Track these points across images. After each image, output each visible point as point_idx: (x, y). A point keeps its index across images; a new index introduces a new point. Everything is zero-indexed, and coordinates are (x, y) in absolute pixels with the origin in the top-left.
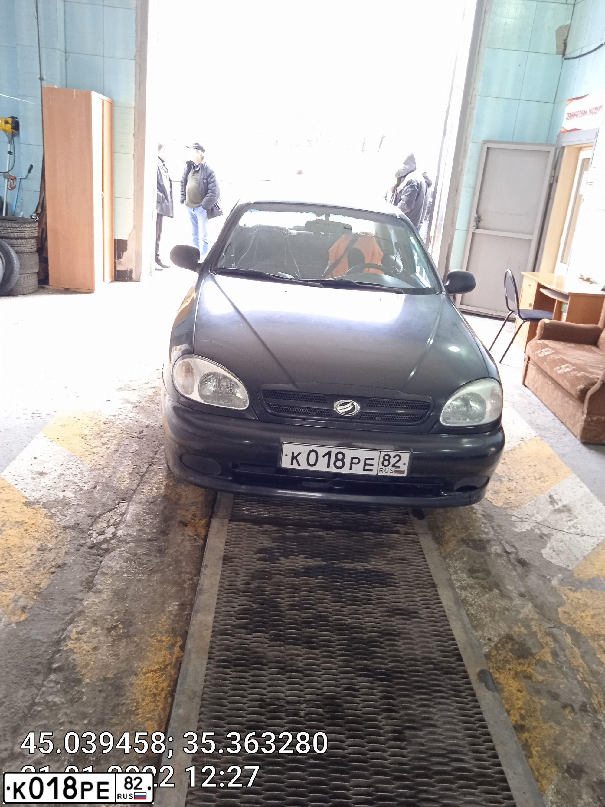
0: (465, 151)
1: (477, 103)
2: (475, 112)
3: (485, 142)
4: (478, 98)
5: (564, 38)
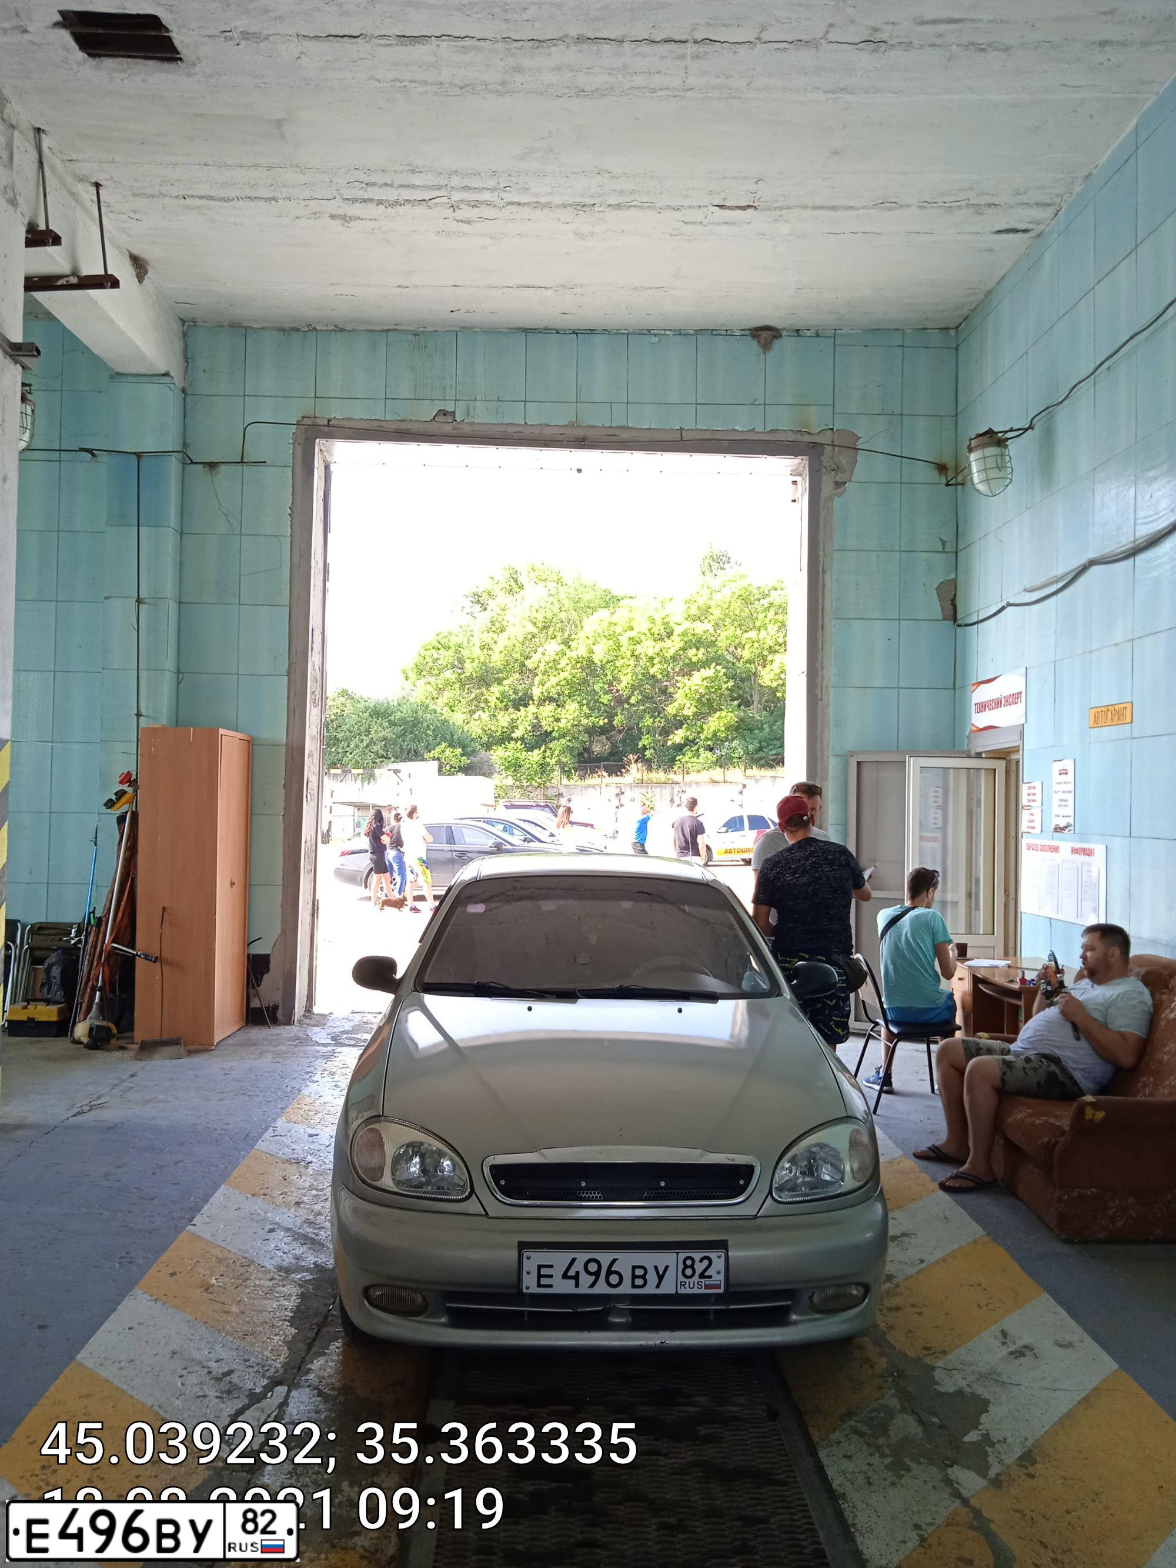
0: (825, 769)
1: (832, 696)
2: (831, 710)
3: (852, 753)
4: (831, 690)
5: (951, 597)
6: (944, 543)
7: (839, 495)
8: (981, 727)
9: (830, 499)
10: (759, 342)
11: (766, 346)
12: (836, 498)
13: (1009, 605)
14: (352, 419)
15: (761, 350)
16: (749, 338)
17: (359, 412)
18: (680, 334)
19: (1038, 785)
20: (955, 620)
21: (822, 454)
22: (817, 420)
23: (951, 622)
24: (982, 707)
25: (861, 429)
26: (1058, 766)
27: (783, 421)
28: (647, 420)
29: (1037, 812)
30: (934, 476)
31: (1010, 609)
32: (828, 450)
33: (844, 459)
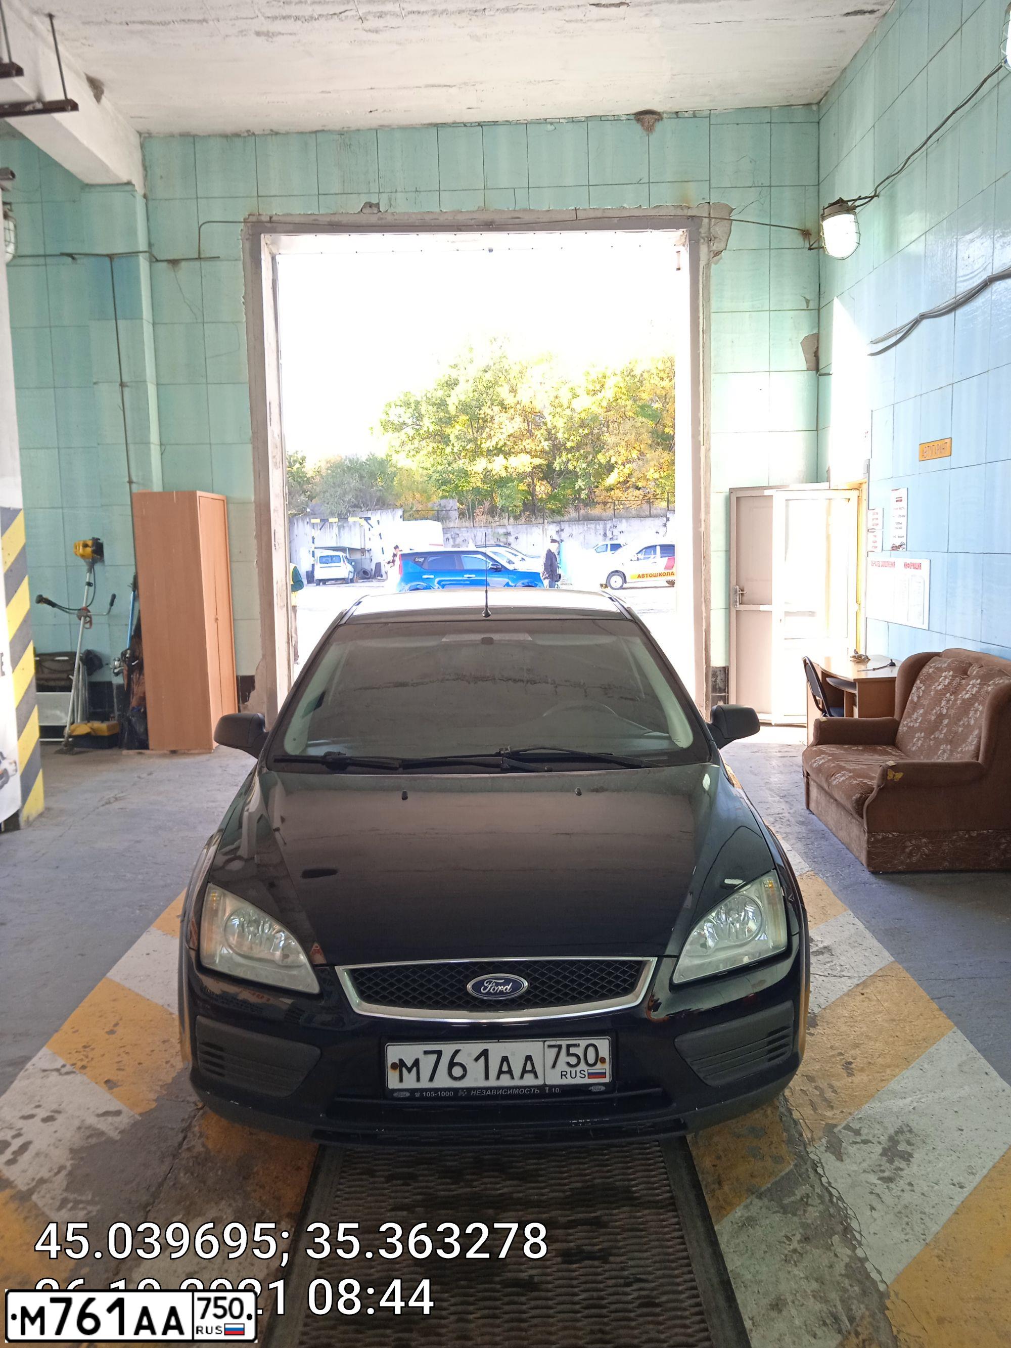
0: (707, 505)
2: (712, 454)
3: (732, 491)
4: (712, 436)
5: (814, 348)
6: (808, 301)
7: (716, 263)
9: (708, 265)
10: (643, 125)
11: (649, 129)
12: (713, 266)
14: (291, 215)
15: (645, 133)
16: (634, 122)
17: (298, 209)
18: (573, 121)
19: (880, 512)
20: (817, 369)
21: (700, 226)
22: (696, 194)
23: (814, 372)
25: (734, 200)
26: (895, 496)
27: (666, 198)
28: (545, 202)
29: (879, 536)
30: (799, 241)
32: (706, 221)
33: (719, 230)
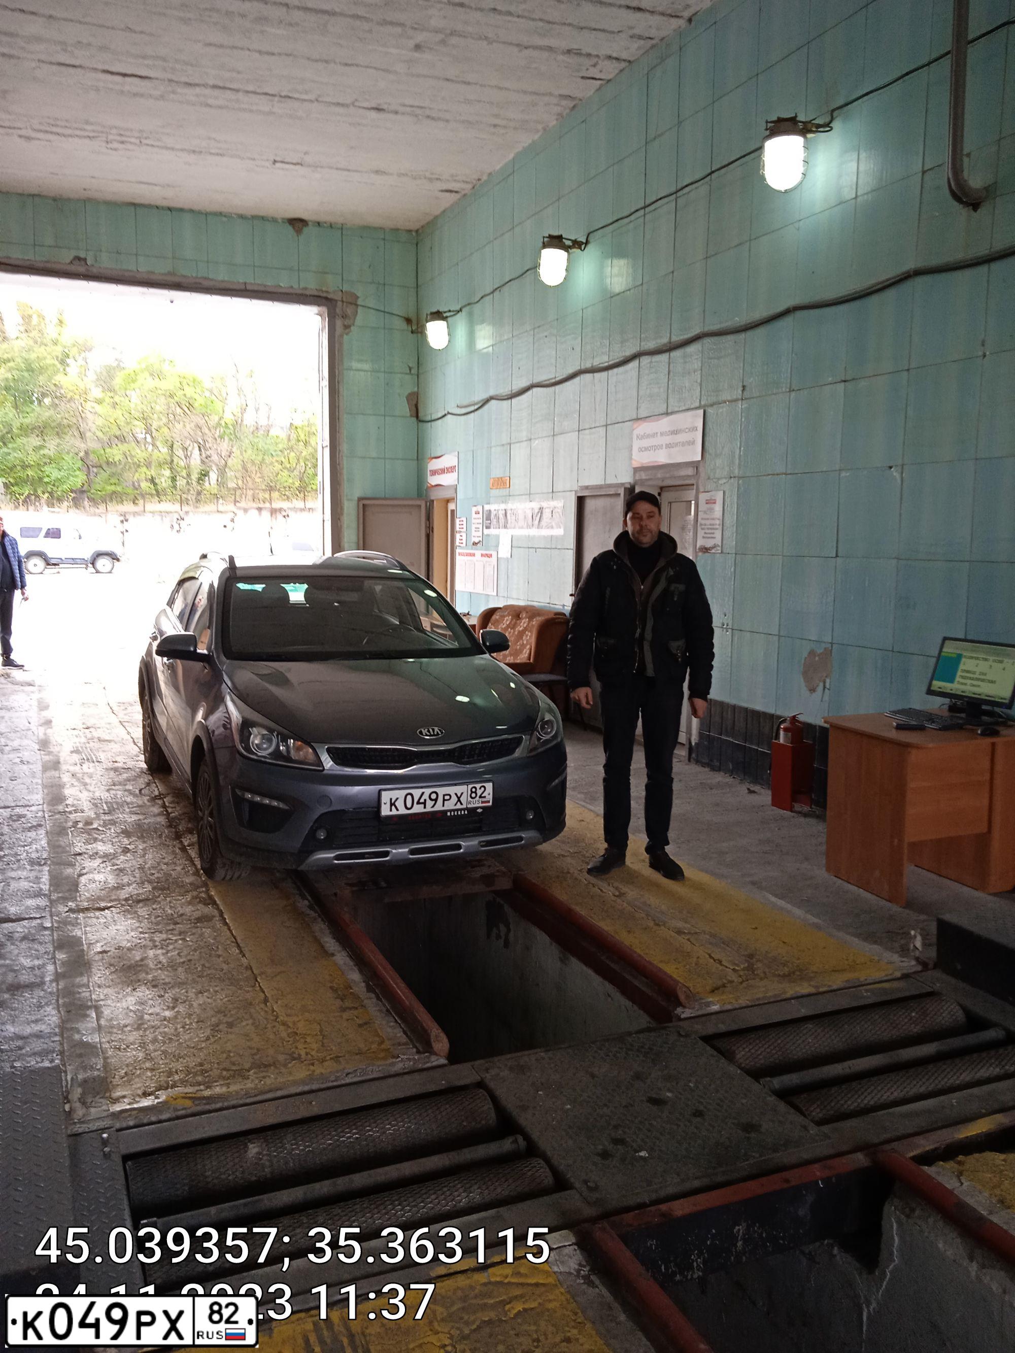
0: (342, 509)
1: (345, 463)
2: (345, 471)
3: (360, 499)
4: (345, 458)
5: (415, 402)
6: (410, 369)
7: (347, 334)
8: (433, 484)
9: (341, 336)
10: (294, 228)
11: (299, 232)
12: (345, 336)
13: (449, 413)
14: (11, 257)
15: (296, 234)
16: (288, 224)
17: (15, 254)
18: (242, 217)
19: (465, 520)
20: (417, 417)
21: (336, 306)
22: (332, 285)
23: (415, 419)
24: (434, 473)
25: (360, 292)
26: (474, 509)
27: (311, 284)
28: (222, 275)
29: (464, 535)
30: (403, 325)
31: (449, 416)
32: (339, 303)
33: (349, 311)
